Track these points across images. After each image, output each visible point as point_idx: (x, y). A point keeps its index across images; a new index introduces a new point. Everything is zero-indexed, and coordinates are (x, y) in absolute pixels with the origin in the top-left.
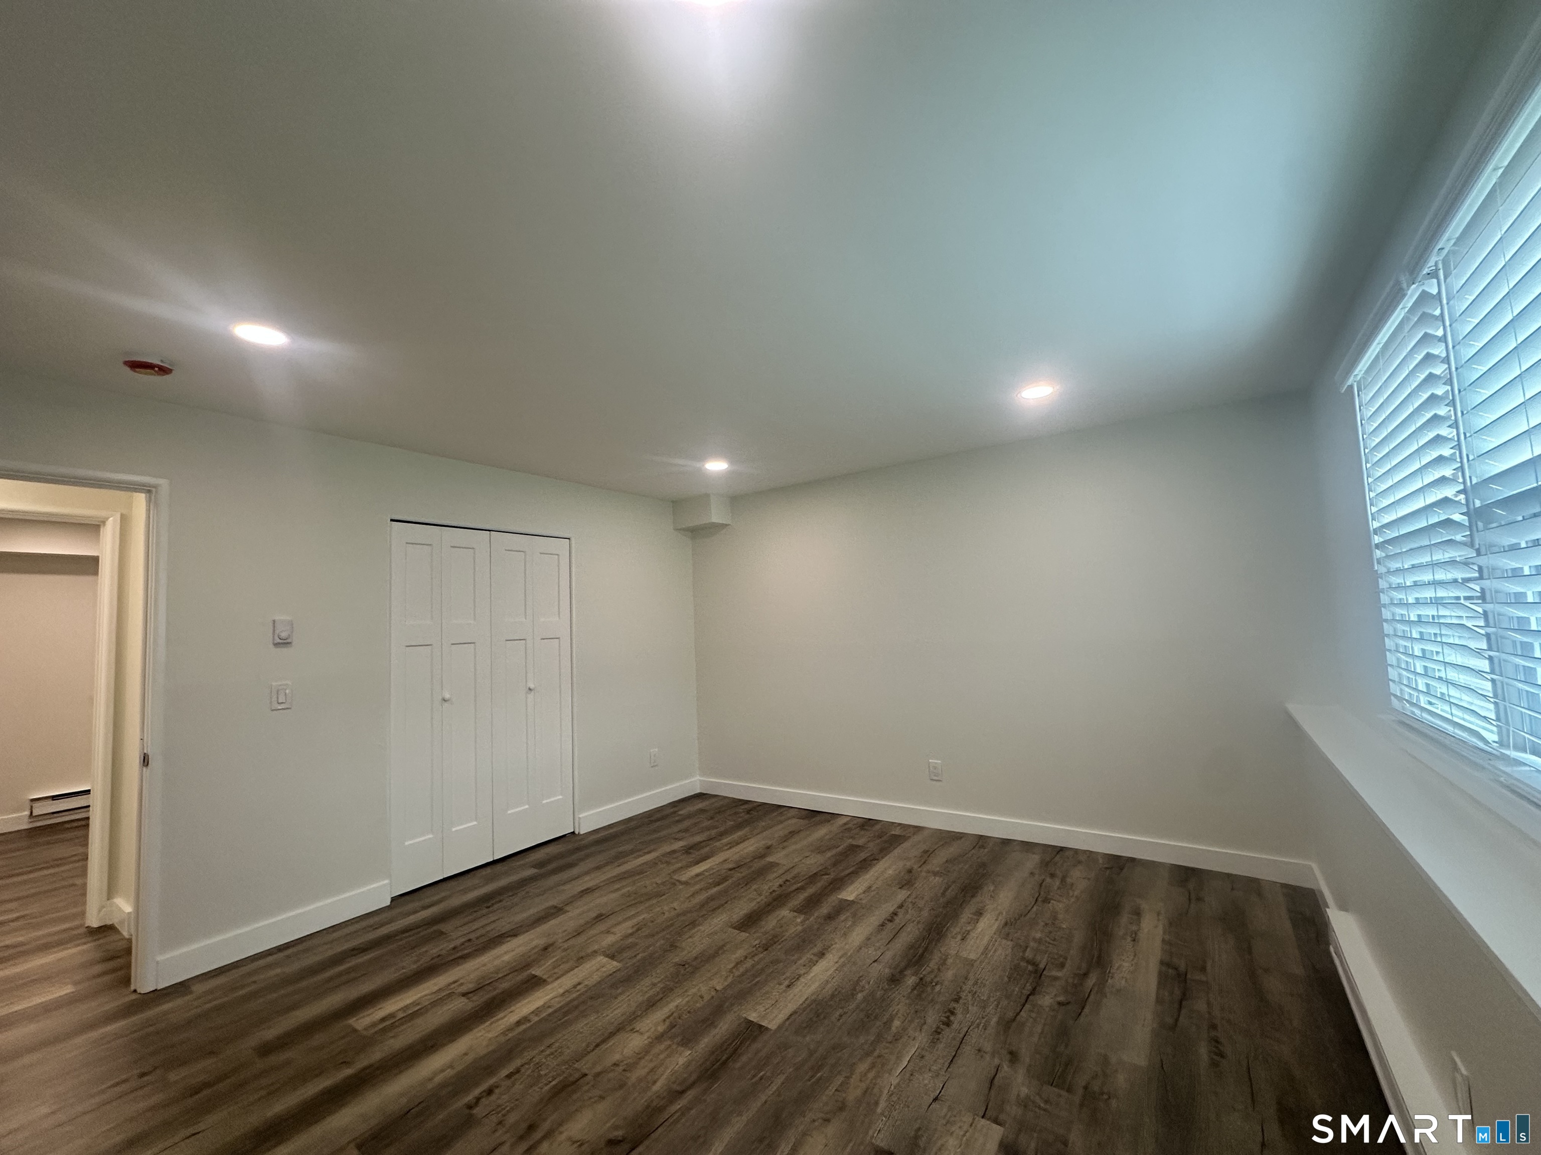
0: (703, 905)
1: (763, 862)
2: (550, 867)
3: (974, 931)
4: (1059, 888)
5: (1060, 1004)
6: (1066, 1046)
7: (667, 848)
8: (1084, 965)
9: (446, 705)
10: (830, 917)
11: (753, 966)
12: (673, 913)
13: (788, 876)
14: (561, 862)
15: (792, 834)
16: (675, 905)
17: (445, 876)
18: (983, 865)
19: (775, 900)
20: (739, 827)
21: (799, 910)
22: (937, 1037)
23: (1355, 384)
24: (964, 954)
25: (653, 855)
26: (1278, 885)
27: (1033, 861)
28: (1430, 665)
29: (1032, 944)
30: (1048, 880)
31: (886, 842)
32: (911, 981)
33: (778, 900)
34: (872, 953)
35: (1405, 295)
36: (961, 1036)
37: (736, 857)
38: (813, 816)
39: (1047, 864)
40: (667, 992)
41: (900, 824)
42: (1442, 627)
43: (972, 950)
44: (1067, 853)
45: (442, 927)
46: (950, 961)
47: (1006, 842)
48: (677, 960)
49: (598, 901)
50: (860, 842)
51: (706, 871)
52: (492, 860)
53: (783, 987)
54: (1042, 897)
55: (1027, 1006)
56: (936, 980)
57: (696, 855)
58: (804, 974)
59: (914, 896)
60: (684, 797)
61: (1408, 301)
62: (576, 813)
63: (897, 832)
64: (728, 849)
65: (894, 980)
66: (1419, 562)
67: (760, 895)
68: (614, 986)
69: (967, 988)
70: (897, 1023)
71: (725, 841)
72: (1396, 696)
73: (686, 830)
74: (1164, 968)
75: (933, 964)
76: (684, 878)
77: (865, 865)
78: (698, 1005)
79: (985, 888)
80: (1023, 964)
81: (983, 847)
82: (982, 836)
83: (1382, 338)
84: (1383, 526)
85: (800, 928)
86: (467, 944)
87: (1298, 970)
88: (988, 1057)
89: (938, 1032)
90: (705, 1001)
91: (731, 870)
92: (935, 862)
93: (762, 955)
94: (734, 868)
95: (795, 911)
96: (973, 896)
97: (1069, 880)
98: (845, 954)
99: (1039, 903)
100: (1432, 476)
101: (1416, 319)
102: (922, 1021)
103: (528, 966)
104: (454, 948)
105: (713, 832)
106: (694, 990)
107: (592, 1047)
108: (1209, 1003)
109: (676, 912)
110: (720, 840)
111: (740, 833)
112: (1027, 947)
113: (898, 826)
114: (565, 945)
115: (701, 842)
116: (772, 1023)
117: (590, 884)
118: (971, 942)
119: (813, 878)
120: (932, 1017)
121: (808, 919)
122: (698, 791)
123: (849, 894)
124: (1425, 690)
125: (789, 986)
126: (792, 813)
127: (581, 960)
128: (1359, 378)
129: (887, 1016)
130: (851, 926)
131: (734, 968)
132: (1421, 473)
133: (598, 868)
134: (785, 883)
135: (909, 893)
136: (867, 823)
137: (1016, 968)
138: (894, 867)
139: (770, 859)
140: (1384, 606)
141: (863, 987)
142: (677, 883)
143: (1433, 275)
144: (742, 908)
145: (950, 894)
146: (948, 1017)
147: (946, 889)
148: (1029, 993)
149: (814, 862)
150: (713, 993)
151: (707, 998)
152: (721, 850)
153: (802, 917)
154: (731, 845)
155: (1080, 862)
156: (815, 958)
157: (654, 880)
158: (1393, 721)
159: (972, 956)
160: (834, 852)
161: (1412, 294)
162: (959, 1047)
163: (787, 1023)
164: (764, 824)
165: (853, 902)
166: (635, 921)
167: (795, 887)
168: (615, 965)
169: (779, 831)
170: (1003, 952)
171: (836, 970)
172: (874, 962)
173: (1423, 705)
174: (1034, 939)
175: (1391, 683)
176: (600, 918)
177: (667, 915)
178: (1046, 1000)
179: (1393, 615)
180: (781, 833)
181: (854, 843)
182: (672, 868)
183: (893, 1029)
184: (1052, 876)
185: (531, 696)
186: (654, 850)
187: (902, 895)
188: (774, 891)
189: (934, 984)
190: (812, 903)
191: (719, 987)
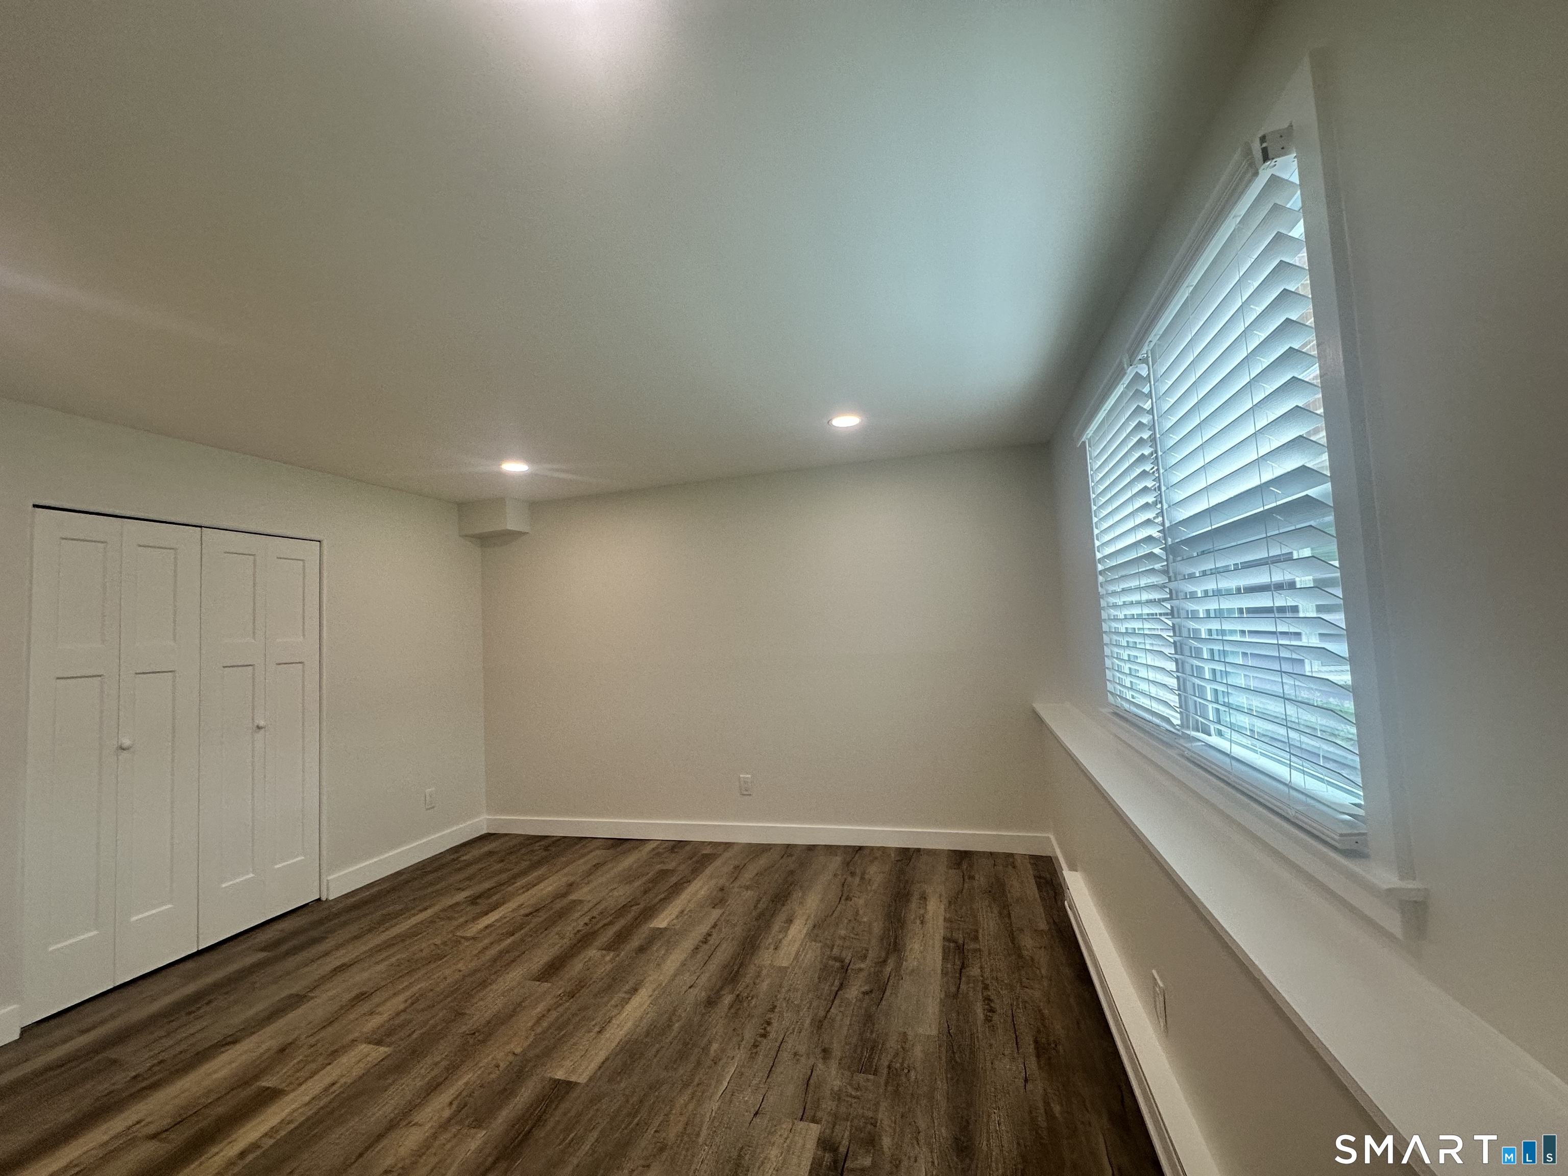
0: (494, 960)
1: (565, 901)
2: (285, 947)
3: (786, 938)
4: (859, 885)
5: (865, 993)
6: (872, 1032)
7: (448, 901)
8: (883, 954)
9: (125, 755)
10: (642, 949)
11: (557, 1019)
12: (457, 976)
13: (595, 913)
14: (302, 939)
15: (597, 866)
16: (460, 965)
17: (118, 984)
18: (792, 872)
19: (579, 941)
20: (535, 866)
21: (609, 948)
22: (755, 1051)
23: (1087, 441)
24: (777, 963)
25: (429, 913)
26: (1027, 857)
27: (836, 862)
28: (1134, 667)
29: (839, 942)
30: (850, 879)
31: (697, 862)
32: (728, 999)
33: (584, 940)
34: (687, 978)
35: (1125, 373)
36: (778, 1044)
37: (533, 901)
38: (618, 844)
39: (848, 864)
40: (452, 1069)
41: (711, 843)
42: (1146, 637)
43: (784, 958)
44: (866, 852)
45: (112, 1054)
46: (764, 972)
47: (811, 848)
48: (464, 1029)
49: (357, 978)
50: (670, 866)
51: (496, 921)
52: (196, 950)
53: (592, 1034)
54: (845, 896)
55: (837, 1002)
56: (752, 993)
57: (484, 903)
58: (616, 1015)
59: (727, 912)
60: (467, 840)
61: (1126, 381)
62: (323, 876)
63: (707, 851)
64: (524, 892)
65: (711, 1002)
66: (1128, 586)
67: (562, 938)
68: (382, 1076)
69: (780, 996)
70: (715, 1046)
71: (519, 883)
72: (1111, 693)
73: (469, 879)
74: (947, 944)
75: (748, 980)
76: (469, 934)
77: (677, 889)
78: (493, 1076)
79: (795, 896)
80: (831, 962)
81: (791, 855)
82: (789, 845)
83: (1107, 407)
84: (1105, 557)
85: (609, 967)
86: (156, 1069)
87: (1043, 925)
88: (803, 1060)
89: (755, 1046)
90: (502, 1069)
91: (527, 915)
92: (746, 876)
93: (568, 1004)
94: (531, 913)
95: (604, 949)
96: (783, 905)
97: (867, 877)
98: (660, 985)
99: (843, 901)
100: (1139, 518)
101: (1131, 394)
102: (740, 1038)
103: (256, 1077)
104: (135, 1077)
105: (504, 876)
106: (488, 1060)
107: (353, 1158)
108: (981, 968)
109: (461, 973)
110: (513, 884)
111: (536, 874)
112: (833, 946)
113: (709, 844)
114: (312, 1041)
115: (489, 890)
116: (581, 1078)
117: (346, 960)
118: (781, 952)
119: (623, 910)
120: (749, 1033)
121: (618, 955)
122: (484, 831)
123: (661, 921)
124: (1130, 686)
125: (599, 1032)
126: (597, 843)
127: (334, 1054)
128: (1089, 437)
129: (705, 1040)
130: (664, 955)
131: (534, 1025)
132: (1134, 515)
133: (356, 938)
134: (590, 920)
135: (723, 910)
136: (677, 846)
137: (825, 968)
138: (707, 887)
139: (573, 897)
140: (1105, 620)
141: (680, 1016)
142: (463, 940)
143: (1145, 361)
144: (540, 958)
145: (761, 906)
146: (765, 1029)
147: (758, 901)
148: (837, 989)
149: (622, 894)
150: (511, 1058)
151: (503, 1065)
152: (513, 895)
153: (612, 954)
154: (527, 888)
155: (876, 858)
156: (627, 996)
157: (431, 942)
158: (1109, 713)
159: (785, 964)
160: (644, 879)
161: (1130, 373)
162: (777, 1056)
163: (599, 1073)
164: (564, 859)
165: (666, 929)
166: (408, 993)
167: (600, 925)
168: (382, 1051)
169: (582, 865)
170: (812, 954)
171: (651, 1003)
172: (690, 987)
173: (1128, 698)
174: (841, 938)
175: (1108, 683)
176: (362, 997)
177: (449, 980)
178: (853, 992)
179: (1110, 627)
180: (585, 868)
181: (665, 868)
182: (455, 923)
183: (712, 1052)
184: (853, 874)
185: (260, 735)
186: (430, 906)
187: (716, 913)
188: (579, 931)
189: (750, 998)
190: (622, 937)
191: (518, 1050)
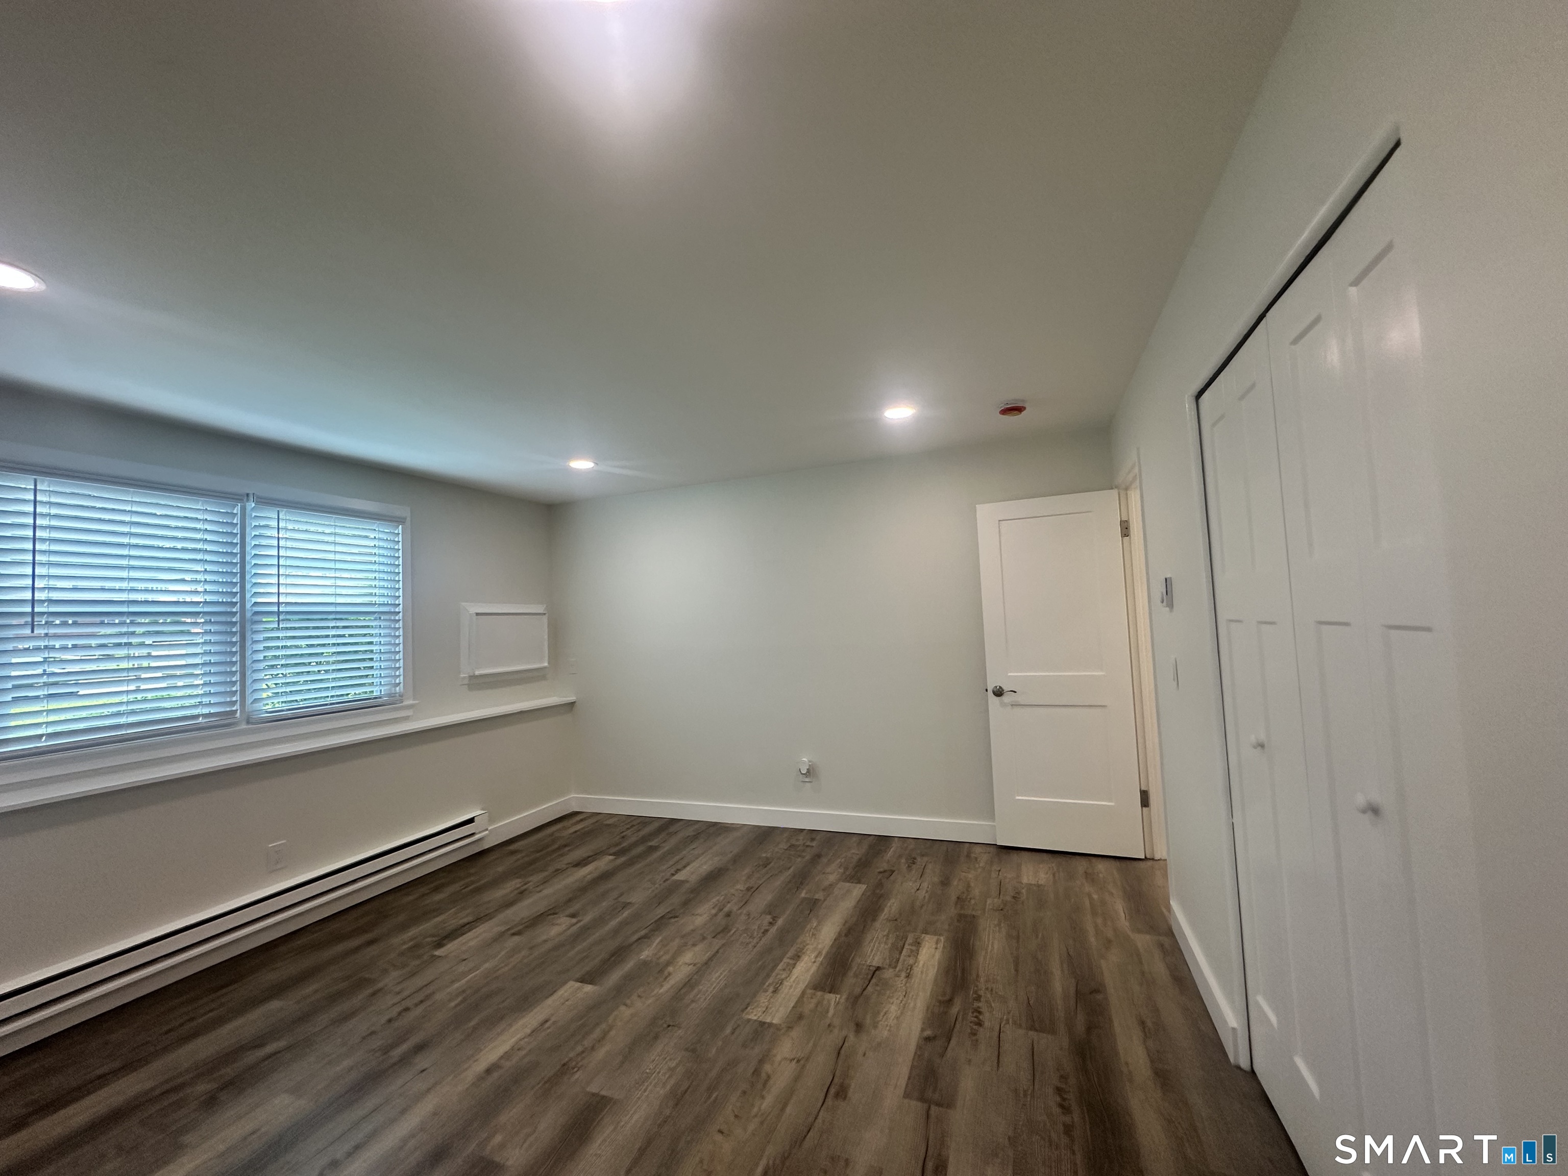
48: (680, 1032)
53: (553, 1019)
90: (636, 994)
106: (650, 1001)
107: (721, 951)
125: (546, 1021)
131: (609, 1031)
150: (628, 1002)
151: (634, 997)
168: (754, 1015)
191: (623, 1008)
